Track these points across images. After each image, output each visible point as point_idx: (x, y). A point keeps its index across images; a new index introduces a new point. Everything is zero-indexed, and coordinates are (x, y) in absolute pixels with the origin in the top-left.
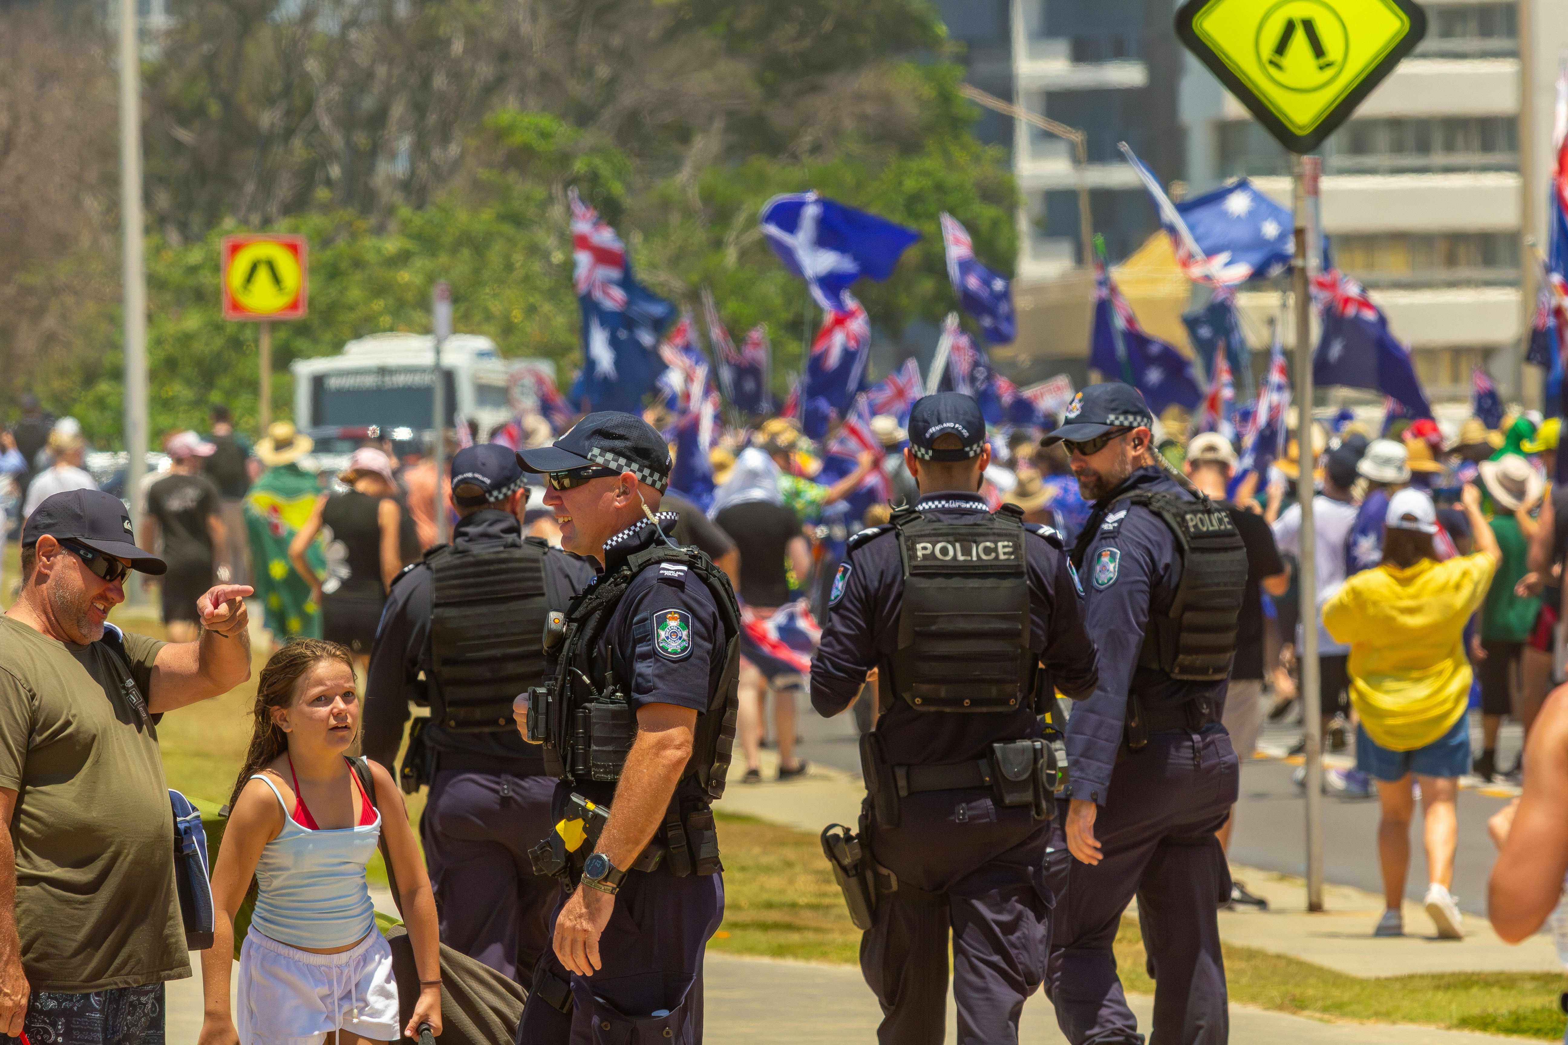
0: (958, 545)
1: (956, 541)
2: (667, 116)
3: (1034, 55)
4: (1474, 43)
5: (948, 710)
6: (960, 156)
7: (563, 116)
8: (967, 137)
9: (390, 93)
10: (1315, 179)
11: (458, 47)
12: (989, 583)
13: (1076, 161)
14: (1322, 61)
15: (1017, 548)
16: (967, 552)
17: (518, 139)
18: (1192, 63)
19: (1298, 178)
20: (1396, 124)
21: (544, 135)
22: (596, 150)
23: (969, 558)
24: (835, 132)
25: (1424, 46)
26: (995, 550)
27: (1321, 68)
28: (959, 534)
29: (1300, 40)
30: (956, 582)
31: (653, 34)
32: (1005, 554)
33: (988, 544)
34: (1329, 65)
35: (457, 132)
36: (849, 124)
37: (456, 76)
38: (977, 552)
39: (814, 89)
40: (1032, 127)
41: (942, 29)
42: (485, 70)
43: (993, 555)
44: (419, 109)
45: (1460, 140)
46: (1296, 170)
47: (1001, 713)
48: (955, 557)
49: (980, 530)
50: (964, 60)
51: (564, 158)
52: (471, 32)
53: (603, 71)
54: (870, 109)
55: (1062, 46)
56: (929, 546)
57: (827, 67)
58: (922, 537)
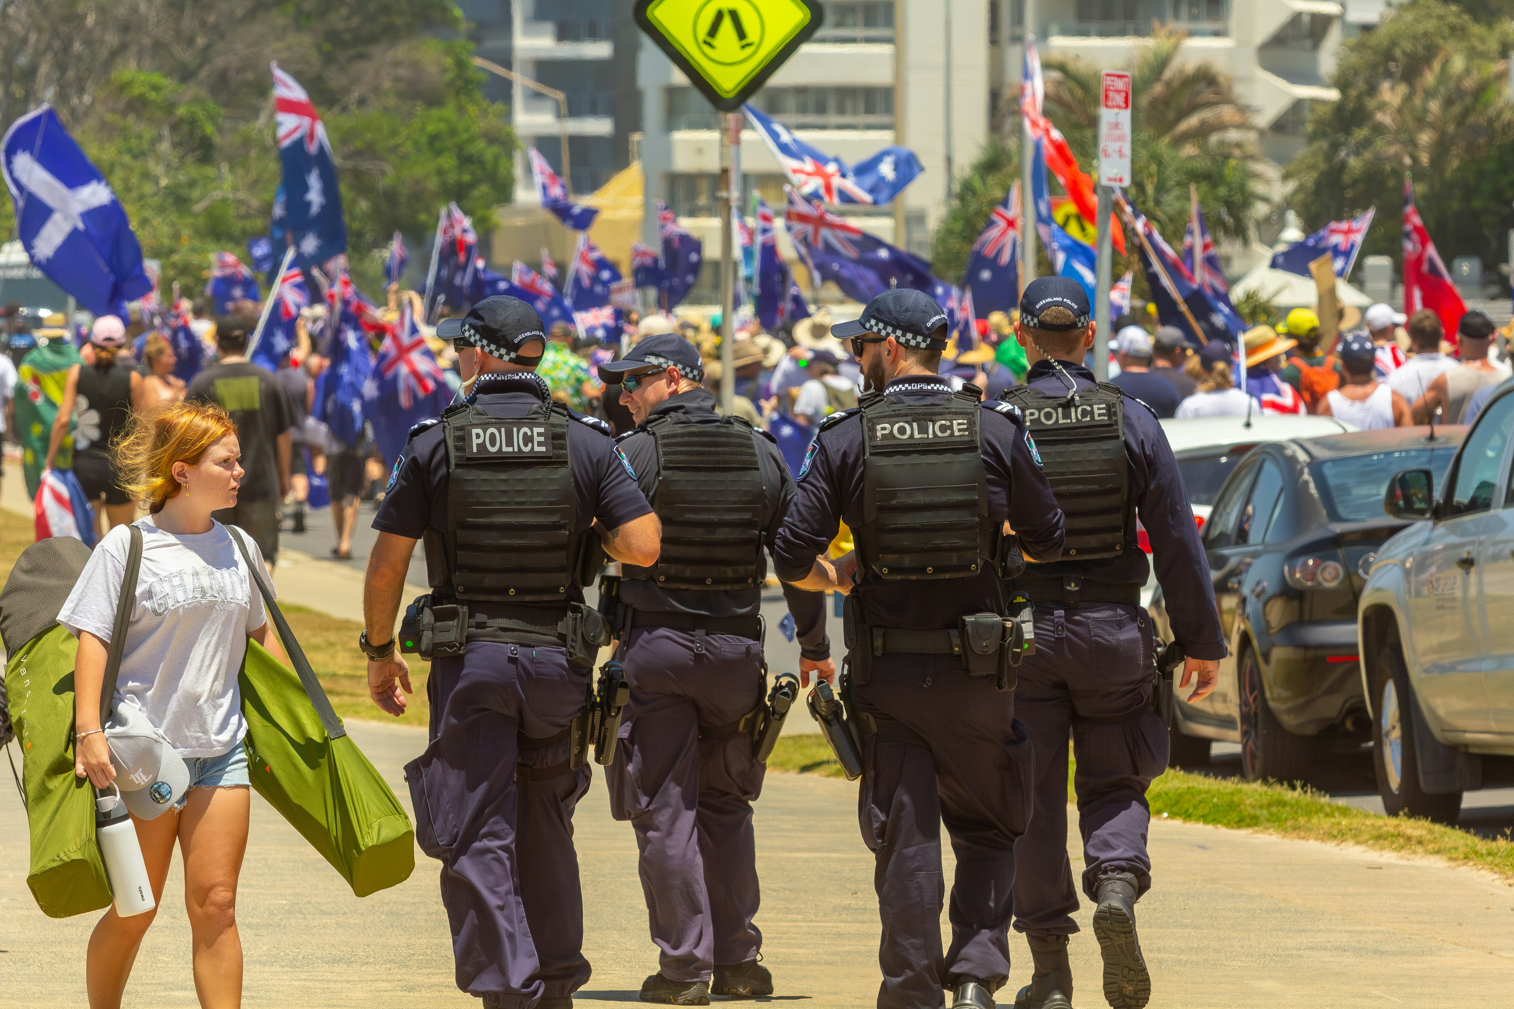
0: (915, 425)
1: (914, 421)
2: (250, 76)
3: (527, 33)
4: (860, 32)
5: (914, 578)
6: (472, 110)
7: (169, 74)
8: (478, 95)
9: (38, 55)
10: (738, 131)
11: (91, 20)
12: (947, 457)
13: (559, 116)
14: (744, 42)
15: (971, 424)
16: (923, 430)
17: (137, 90)
18: (647, 43)
19: (724, 131)
20: (801, 91)
21: (155, 88)
22: (196, 100)
23: (926, 436)
24: (377, 90)
25: (820, 33)
26: (951, 427)
27: (743, 47)
28: (918, 414)
29: (727, 26)
30: (916, 459)
31: (240, 12)
32: (960, 430)
33: (943, 422)
34: (748, 45)
35: (89, 85)
36: (387, 84)
37: (88, 43)
38: (934, 430)
39: (362, 57)
40: (525, 87)
41: (458, 12)
42: (112, 39)
43: (949, 432)
44: (61, 67)
45: (849, 104)
46: (723, 125)
47: (963, 578)
48: (912, 436)
49: (937, 409)
50: (475, 37)
51: (170, 107)
52: (101, 10)
53: (201, 41)
54: (402, 72)
55: (549, 27)
56: (887, 426)
57: (372, 40)
58: (882, 418)
